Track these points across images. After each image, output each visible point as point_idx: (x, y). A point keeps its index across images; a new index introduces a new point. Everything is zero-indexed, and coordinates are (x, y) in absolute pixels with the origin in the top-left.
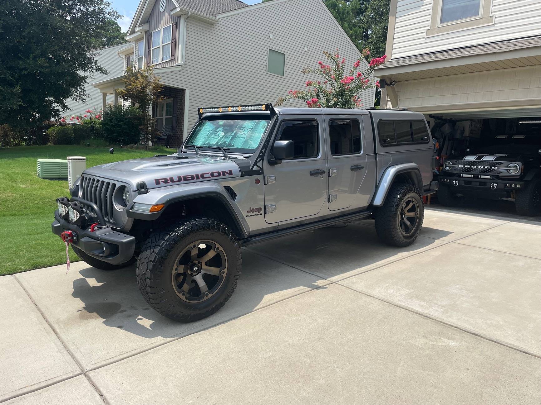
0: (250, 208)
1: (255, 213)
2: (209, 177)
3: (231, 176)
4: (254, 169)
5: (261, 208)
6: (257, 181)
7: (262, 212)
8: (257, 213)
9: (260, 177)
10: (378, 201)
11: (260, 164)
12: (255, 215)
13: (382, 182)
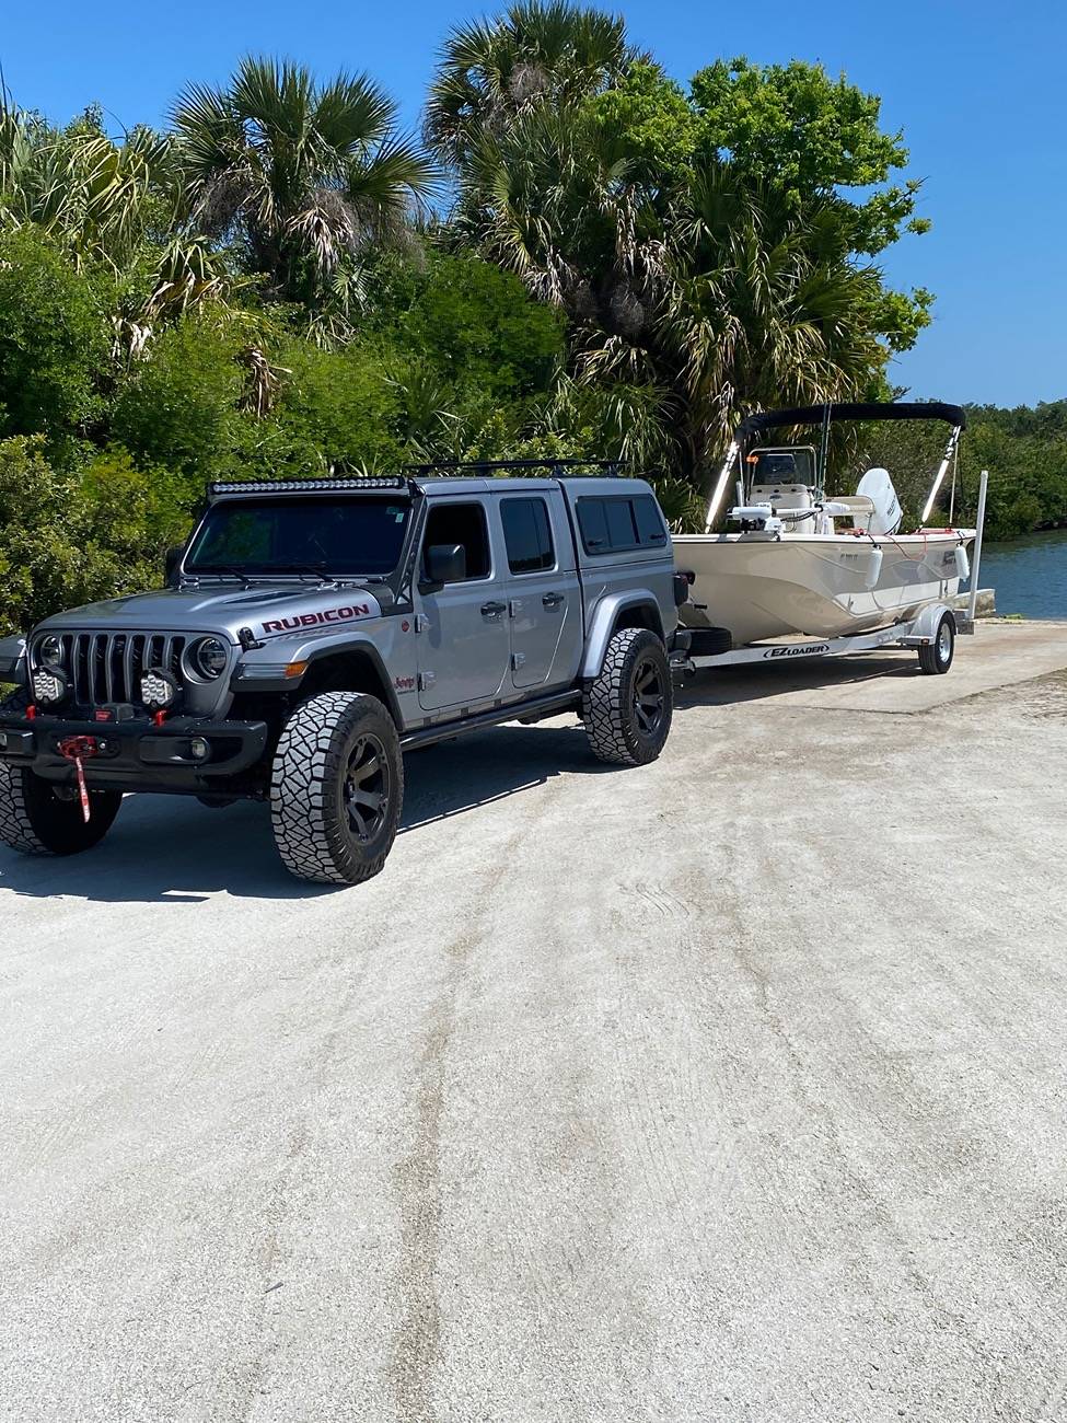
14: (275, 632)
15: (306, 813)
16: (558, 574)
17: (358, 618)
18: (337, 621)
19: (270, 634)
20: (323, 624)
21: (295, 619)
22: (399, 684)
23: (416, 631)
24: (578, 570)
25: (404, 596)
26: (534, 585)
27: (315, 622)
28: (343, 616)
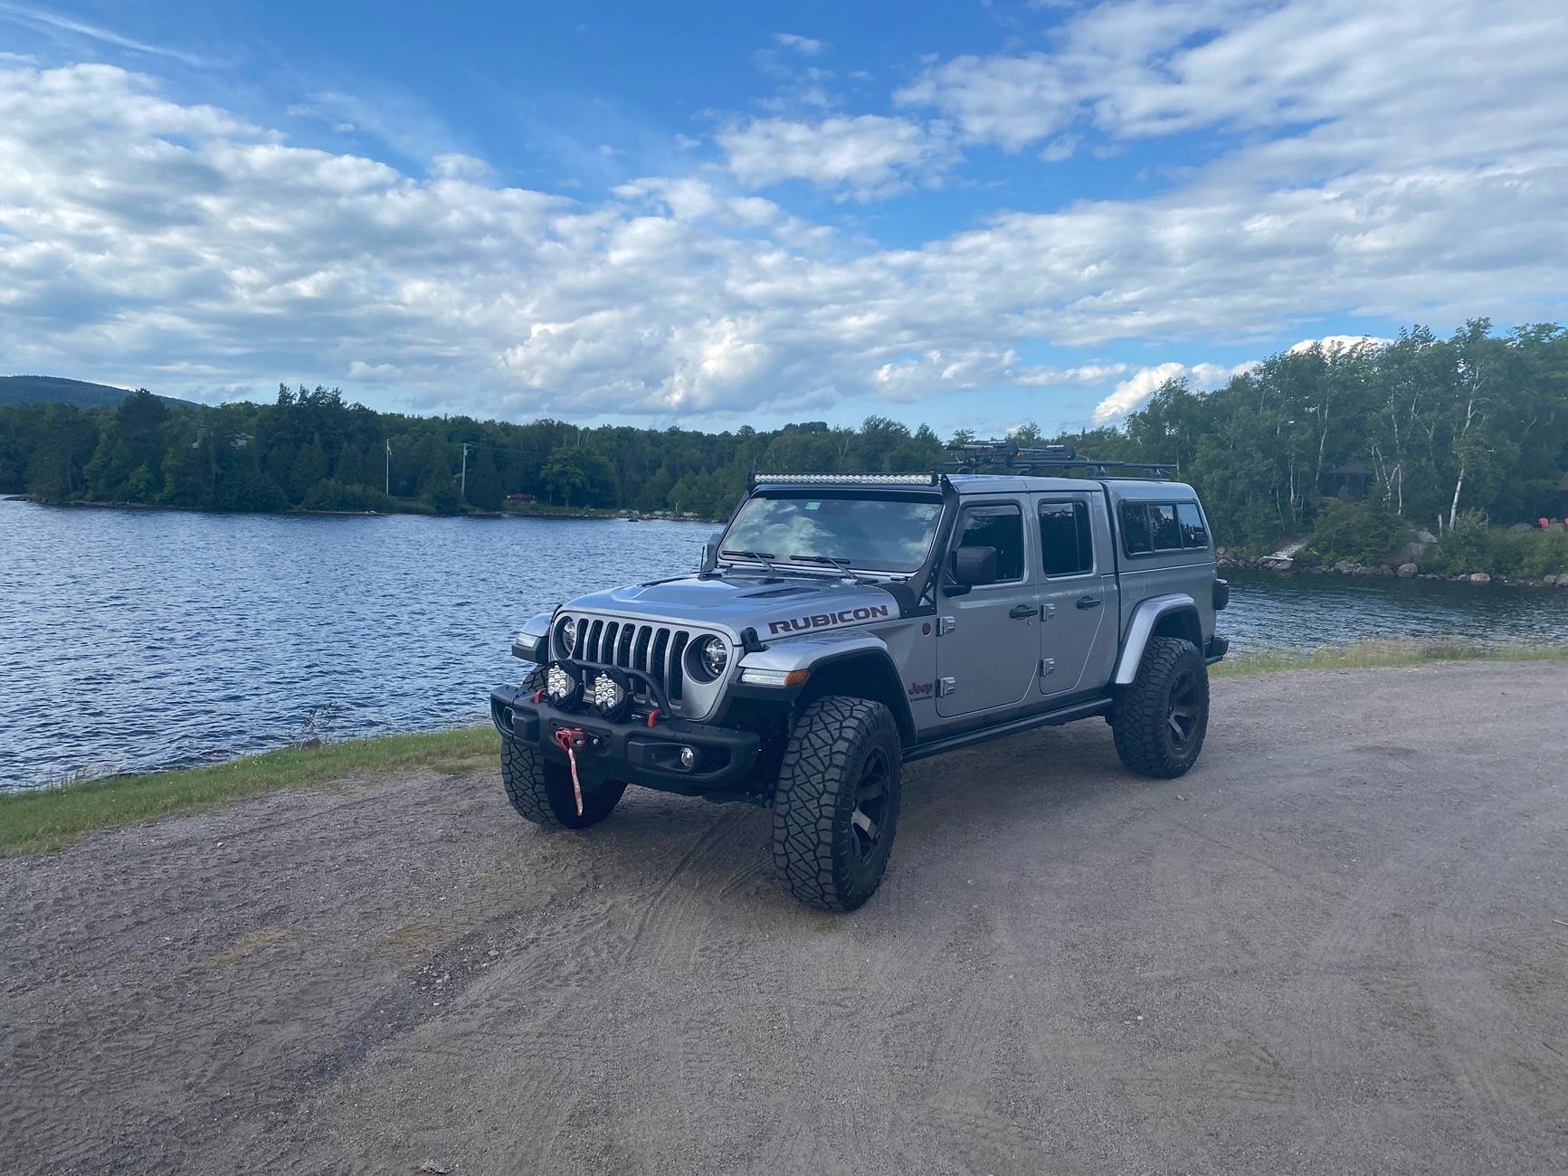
0: (914, 684)
1: (921, 695)
2: (852, 620)
3: (885, 617)
4: (921, 604)
5: (931, 685)
6: (926, 629)
7: (932, 693)
8: (924, 695)
9: (930, 620)
10: (1125, 676)
11: (930, 594)
12: (921, 699)
13: (1131, 636)
14: (782, 633)
15: (813, 848)
16: (1096, 578)
17: (875, 619)
18: (852, 623)
19: (775, 636)
20: (835, 626)
21: (806, 620)
22: (916, 689)
23: (938, 635)
24: (1117, 573)
25: (927, 598)
26: (1068, 587)
27: (827, 623)
28: (858, 618)
